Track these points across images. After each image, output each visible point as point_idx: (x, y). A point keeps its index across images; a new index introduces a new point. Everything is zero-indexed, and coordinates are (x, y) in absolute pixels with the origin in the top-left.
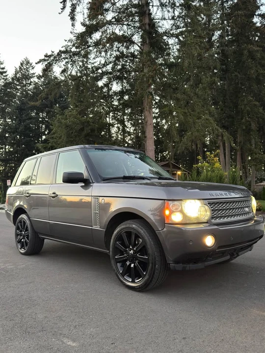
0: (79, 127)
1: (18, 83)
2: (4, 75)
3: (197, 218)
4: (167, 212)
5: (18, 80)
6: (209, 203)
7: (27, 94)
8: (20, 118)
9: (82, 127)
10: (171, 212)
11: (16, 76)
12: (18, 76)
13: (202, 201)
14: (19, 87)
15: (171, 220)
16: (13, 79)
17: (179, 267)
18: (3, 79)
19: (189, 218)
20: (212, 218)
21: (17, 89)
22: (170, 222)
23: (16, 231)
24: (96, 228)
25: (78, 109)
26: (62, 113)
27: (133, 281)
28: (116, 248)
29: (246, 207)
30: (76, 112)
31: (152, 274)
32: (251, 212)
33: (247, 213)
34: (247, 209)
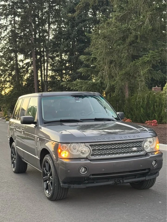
3: (79, 155)
4: (59, 151)
6: (90, 145)
10: (61, 151)
13: (84, 144)
15: (61, 156)
17: (66, 186)
20: (92, 155)
23: (11, 155)
24: (37, 157)
25: (120, 14)
26: (105, 19)
27: (48, 194)
28: (44, 172)
29: (133, 147)
30: (116, 19)
31: (54, 189)
32: (142, 151)
33: (135, 151)
34: (135, 149)
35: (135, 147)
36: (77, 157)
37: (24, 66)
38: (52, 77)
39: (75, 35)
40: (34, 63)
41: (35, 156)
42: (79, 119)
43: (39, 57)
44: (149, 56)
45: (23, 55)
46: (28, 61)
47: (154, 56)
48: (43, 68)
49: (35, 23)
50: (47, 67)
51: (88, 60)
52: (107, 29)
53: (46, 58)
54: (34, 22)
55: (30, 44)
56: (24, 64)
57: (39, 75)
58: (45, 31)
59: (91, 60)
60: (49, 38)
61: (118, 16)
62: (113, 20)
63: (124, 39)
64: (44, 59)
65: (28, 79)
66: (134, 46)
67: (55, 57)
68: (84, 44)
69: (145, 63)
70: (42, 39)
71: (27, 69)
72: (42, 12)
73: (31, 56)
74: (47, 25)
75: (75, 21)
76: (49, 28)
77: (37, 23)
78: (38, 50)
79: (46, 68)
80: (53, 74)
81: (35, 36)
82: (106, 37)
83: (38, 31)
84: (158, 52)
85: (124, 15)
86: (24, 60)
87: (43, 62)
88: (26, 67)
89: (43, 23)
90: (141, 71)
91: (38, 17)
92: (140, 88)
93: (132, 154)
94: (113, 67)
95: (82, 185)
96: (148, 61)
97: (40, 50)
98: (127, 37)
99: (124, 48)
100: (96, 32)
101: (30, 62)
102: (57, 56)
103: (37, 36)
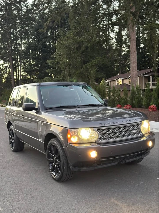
0: (74, 47)
1: (36, 9)
2: (25, 3)
3: (88, 140)
4: (69, 136)
5: (36, 6)
6: (98, 130)
7: (43, 16)
8: (39, 38)
9: (78, 46)
10: (71, 136)
11: (34, 3)
12: (36, 2)
13: (92, 129)
14: (37, 12)
15: (71, 141)
16: (32, 5)
17: (76, 169)
18: (25, 6)
19: (82, 140)
20: (100, 139)
21: (36, 13)
22: (70, 142)
23: (9, 136)
24: (40, 140)
25: (76, 31)
26: (64, 34)
27: (55, 175)
28: (49, 155)
29: (133, 130)
30: (73, 34)
31: (62, 172)
32: (139, 133)
33: (134, 134)
34: (134, 131)
35: (134, 130)
36: (87, 142)
37: (4, 68)
38: (24, 76)
39: (40, 47)
40: (11, 66)
41: (38, 140)
42: (76, 105)
43: (14, 62)
44: (96, 61)
45: (3, 61)
46: (6, 65)
47: (100, 61)
48: (17, 70)
49: (11, 39)
50: (21, 69)
51: (53, 64)
52: (68, 41)
53: (19, 63)
54: (11, 37)
55: (8, 53)
56: (4, 67)
57: (14, 75)
58: (19, 44)
59: (55, 63)
60: (21, 49)
61: (74, 32)
62: (72, 35)
63: (77, 49)
64: (18, 64)
65: (6, 78)
66: (84, 54)
67: (25, 63)
68: (46, 54)
69: (93, 66)
70: (16, 50)
71: (6, 70)
72: (16, 30)
73: (9, 61)
74: (20, 40)
75: (40, 37)
76: (21, 42)
77: (12, 38)
78: (14, 57)
79: (19, 70)
80: (25, 74)
81: (11, 48)
82: (67, 47)
83: (13, 44)
84: (102, 58)
85: (78, 32)
86: (3, 65)
87: (17, 66)
88: (5, 69)
89: (16, 38)
90: (92, 71)
91: (13, 34)
92: (90, 83)
93: (132, 137)
94: (71, 68)
95: (90, 168)
96: (96, 64)
97: (15, 57)
98: (81, 48)
99: (78, 55)
100: (59, 42)
101: (7, 66)
102: (28, 62)
103: (13, 48)
